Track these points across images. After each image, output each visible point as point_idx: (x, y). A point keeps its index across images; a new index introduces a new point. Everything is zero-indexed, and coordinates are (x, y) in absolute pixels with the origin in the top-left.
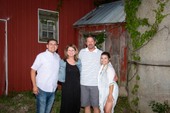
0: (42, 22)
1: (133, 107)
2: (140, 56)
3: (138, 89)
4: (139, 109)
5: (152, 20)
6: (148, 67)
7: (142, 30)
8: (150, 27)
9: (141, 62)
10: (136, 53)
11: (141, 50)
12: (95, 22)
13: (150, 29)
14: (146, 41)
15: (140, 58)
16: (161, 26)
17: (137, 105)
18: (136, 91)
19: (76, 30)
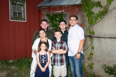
0: (13, 3)
1: (88, 70)
2: (94, 30)
3: (93, 56)
4: (93, 71)
5: (104, 3)
6: (100, 39)
7: (96, 10)
8: (103, 8)
9: (95, 35)
10: (91, 28)
11: (95, 26)
12: (56, 4)
13: (102, 10)
14: (99, 19)
15: (94, 33)
16: (111, 7)
17: (92, 68)
18: (91, 57)
19: (40, 10)
